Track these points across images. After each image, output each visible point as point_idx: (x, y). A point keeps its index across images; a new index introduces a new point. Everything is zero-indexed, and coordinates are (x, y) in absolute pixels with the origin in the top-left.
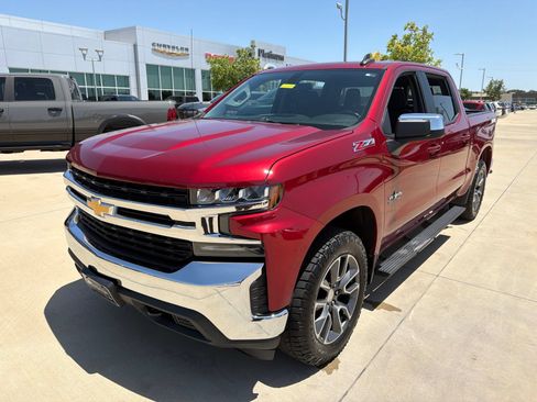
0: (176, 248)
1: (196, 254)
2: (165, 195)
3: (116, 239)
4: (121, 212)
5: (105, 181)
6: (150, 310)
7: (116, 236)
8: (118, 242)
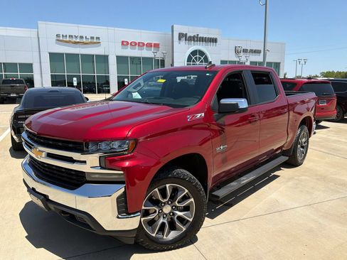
0: (77, 176)
1: (88, 179)
2: (71, 145)
3: (47, 171)
4: (50, 155)
5: (41, 138)
6: (63, 212)
7: (47, 169)
8: (48, 173)
